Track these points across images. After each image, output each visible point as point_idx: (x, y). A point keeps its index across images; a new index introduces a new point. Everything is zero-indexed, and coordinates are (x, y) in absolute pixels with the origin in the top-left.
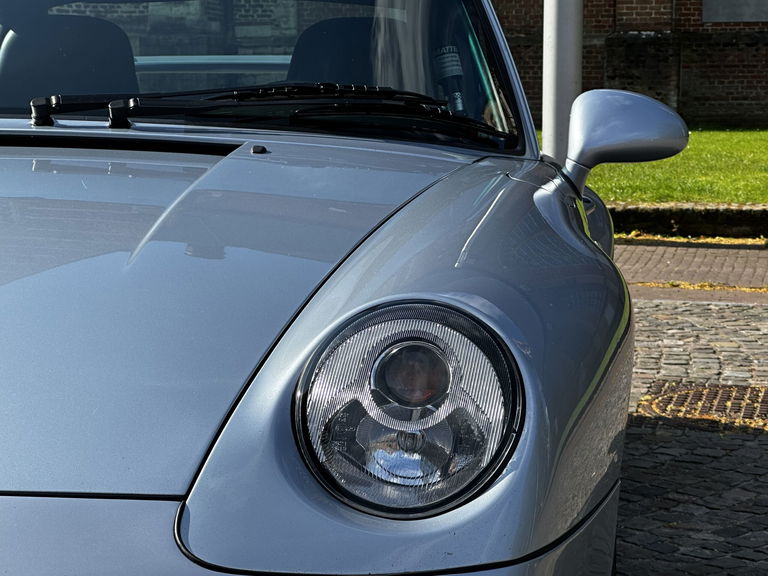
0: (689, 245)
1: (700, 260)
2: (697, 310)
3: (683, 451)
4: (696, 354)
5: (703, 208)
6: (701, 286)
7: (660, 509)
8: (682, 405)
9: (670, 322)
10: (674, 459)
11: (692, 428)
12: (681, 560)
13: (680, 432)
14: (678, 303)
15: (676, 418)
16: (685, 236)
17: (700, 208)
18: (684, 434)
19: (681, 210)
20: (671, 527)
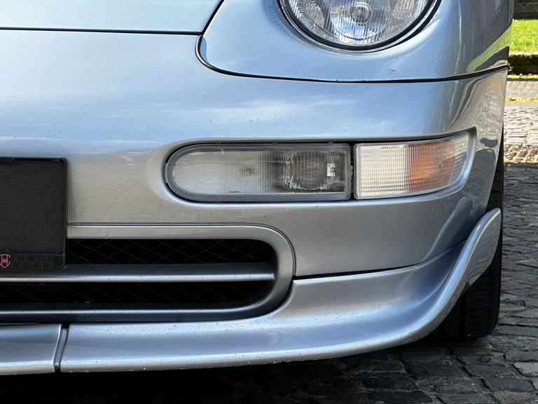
0: (521, 80)
1: (530, 87)
2: (529, 111)
3: (527, 178)
4: (531, 132)
5: (530, 54)
6: (532, 100)
7: (513, 206)
8: (524, 156)
9: (511, 117)
10: (521, 182)
11: (532, 168)
12: (530, 229)
13: (523, 170)
14: (516, 108)
15: (520, 163)
16: (518, 74)
17: (528, 54)
18: (526, 170)
19: (515, 56)
20: (522, 215)
